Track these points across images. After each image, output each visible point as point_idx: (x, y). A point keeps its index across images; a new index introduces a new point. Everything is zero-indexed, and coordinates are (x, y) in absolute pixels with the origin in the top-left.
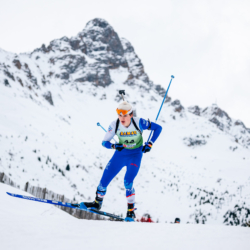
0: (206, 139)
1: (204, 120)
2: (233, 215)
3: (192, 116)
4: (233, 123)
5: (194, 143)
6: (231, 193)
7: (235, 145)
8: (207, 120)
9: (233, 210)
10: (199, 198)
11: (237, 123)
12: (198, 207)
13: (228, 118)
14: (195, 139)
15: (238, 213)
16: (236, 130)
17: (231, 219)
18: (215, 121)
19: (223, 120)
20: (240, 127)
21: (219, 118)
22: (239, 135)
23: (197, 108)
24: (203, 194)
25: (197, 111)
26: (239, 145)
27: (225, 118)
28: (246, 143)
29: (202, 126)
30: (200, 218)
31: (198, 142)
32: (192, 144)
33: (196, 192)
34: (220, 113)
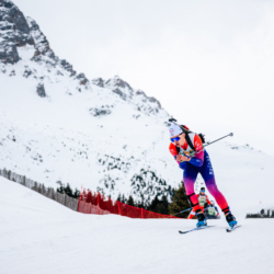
0: (111, 109)
1: (107, 91)
2: (140, 178)
3: (96, 88)
4: (134, 93)
5: (100, 113)
6: (136, 158)
7: (137, 113)
8: (110, 91)
9: (139, 173)
10: (107, 164)
11: (138, 93)
12: (107, 172)
13: (130, 88)
14: (100, 109)
15: (143, 176)
16: (138, 99)
17: (138, 182)
18: (118, 92)
19: (125, 90)
20: (141, 96)
21: (121, 89)
22: (141, 104)
23: (101, 80)
24: (111, 160)
25: (101, 83)
26: (141, 113)
27: (127, 88)
28: (147, 111)
29: (106, 97)
30: (109, 183)
31: (104, 112)
32: (98, 114)
33: (104, 159)
34: (122, 83)
